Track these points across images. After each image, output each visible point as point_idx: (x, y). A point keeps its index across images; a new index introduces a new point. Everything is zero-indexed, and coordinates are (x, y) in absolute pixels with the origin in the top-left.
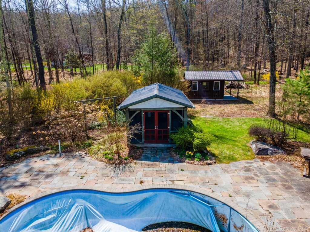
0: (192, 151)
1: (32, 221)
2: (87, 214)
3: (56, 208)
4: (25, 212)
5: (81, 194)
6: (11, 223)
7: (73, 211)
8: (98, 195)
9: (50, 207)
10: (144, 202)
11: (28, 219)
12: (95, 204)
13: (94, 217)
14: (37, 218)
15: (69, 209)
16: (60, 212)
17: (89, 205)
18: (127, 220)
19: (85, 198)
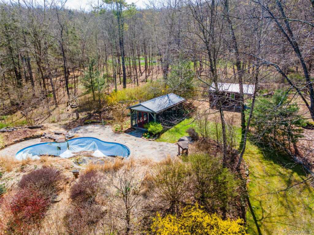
0: (147, 133)
1: (79, 143)
2: (94, 147)
3: (86, 142)
4: (77, 140)
5: (95, 140)
6: (72, 142)
7: (91, 144)
8: (100, 141)
9: (85, 141)
10: (112, 147)
11: (77, 143)
12: (97, 144)
13: (96, 148)
14: (80, 143)
15: (90, 143)
16: (87, 144)
17: (96, 144)
18: (104, 152)
19: (96, 142)
